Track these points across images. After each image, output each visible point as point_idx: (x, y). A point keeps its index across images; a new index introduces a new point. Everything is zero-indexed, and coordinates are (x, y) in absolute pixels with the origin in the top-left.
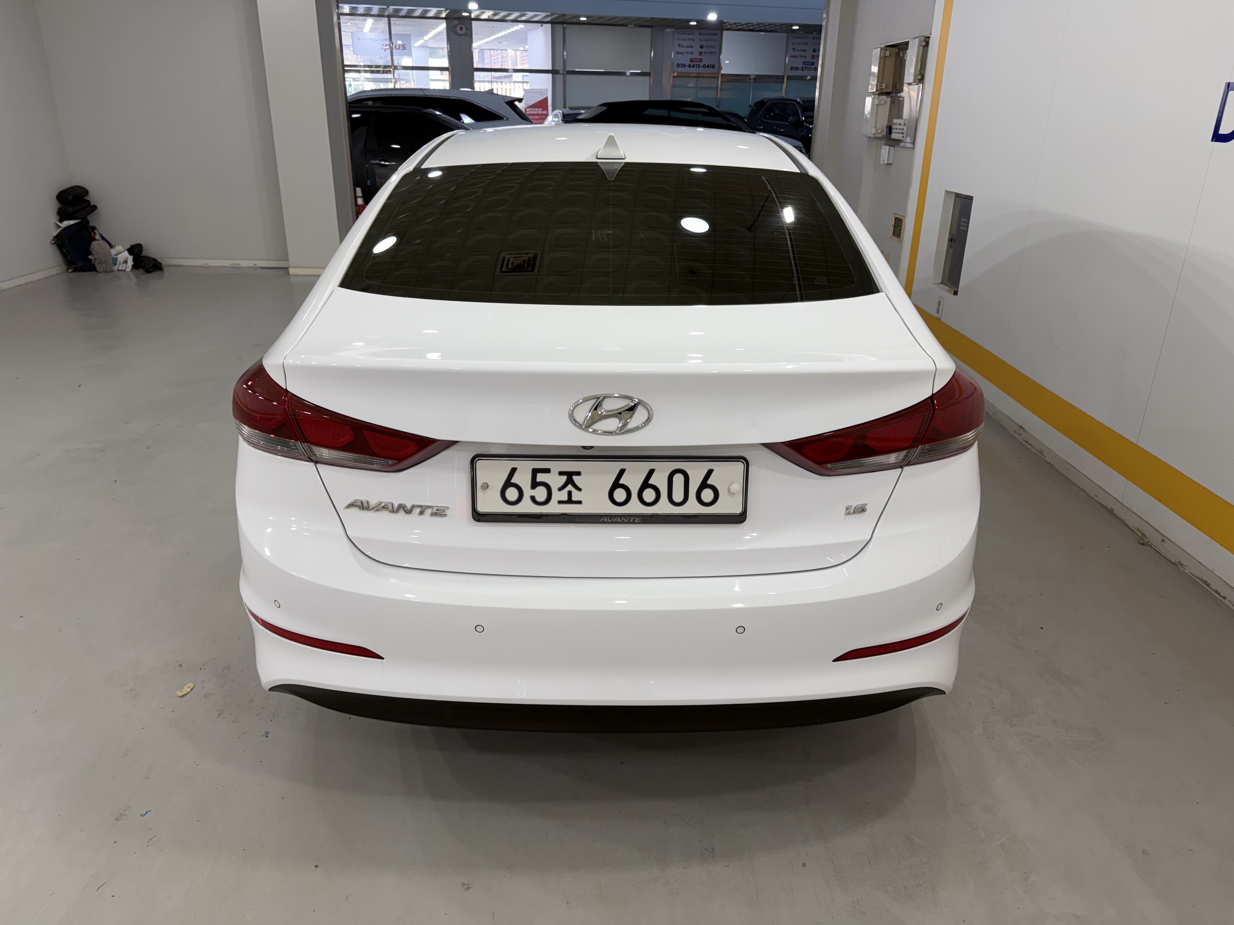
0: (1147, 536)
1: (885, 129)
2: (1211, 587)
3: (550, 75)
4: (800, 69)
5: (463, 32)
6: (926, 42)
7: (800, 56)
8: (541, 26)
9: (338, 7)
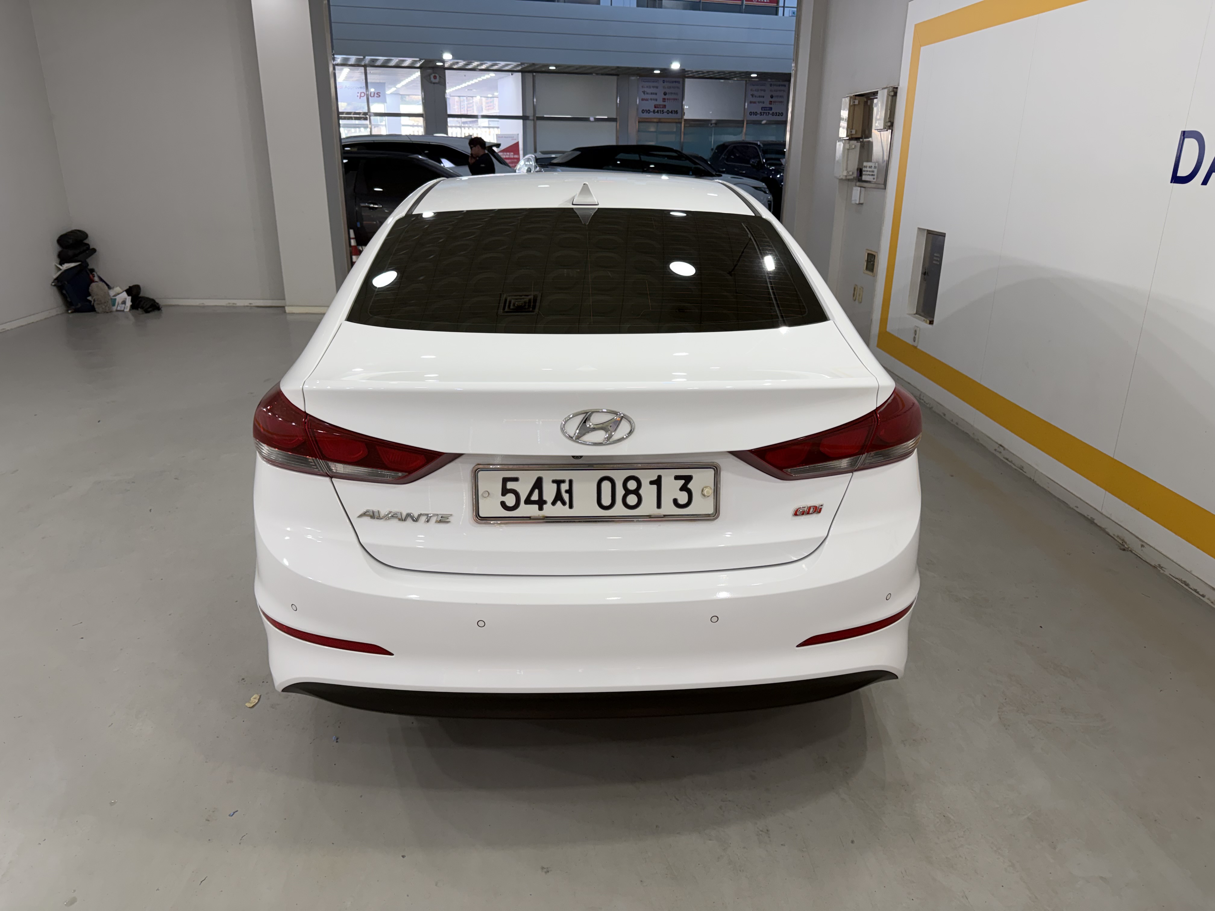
0: (1128, 543)
1: (856, 171)
2: (1190, 587)
3: (521, 121)
4: (759, 114)
5: (437, 80)
6: (894, 92)
7: (759, 102)
8: (512, 74)
9: (334, 59)
